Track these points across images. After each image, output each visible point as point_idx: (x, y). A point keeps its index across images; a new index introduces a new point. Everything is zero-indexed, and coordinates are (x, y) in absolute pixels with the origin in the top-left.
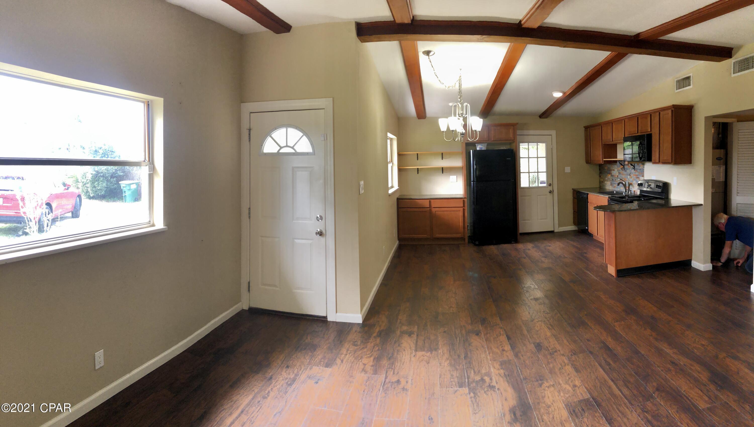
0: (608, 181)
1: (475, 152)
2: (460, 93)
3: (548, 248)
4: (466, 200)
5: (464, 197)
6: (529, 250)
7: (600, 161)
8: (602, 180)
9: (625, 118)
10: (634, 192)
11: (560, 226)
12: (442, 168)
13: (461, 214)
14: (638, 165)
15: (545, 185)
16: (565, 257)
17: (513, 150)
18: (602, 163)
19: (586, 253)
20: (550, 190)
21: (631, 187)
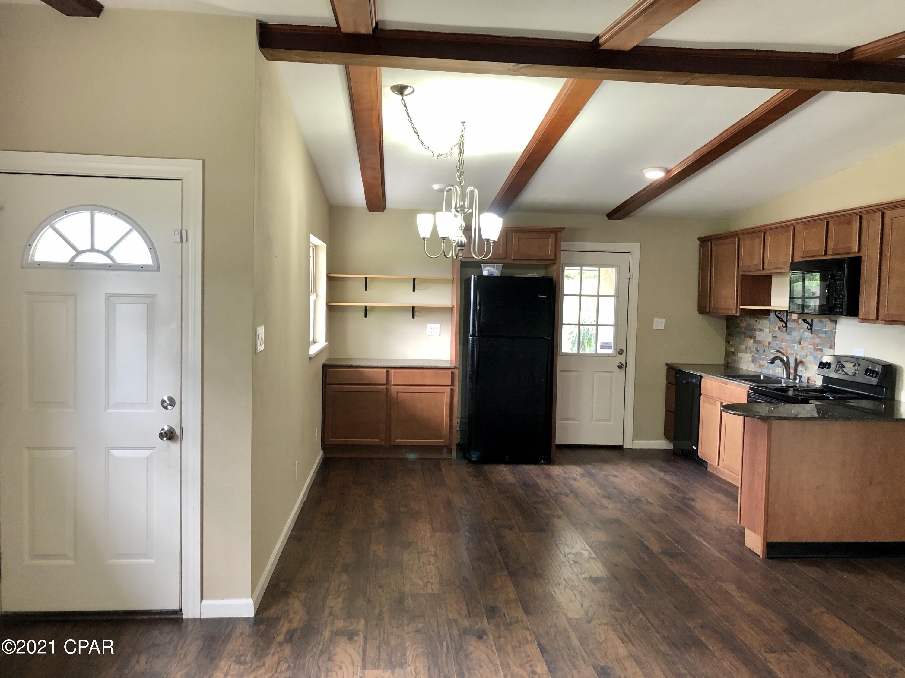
0: (747, 353)
1: (480, 278)
2: (459, 167)
3: (613, 479)
4: (456, 372)
5: (454, 365)
6: (575, 480)
7: (732, 310)
8: (733, 350)
9: (798, 223)
10: (808, 379)
11: (635, 437)
12: (413, 308)
13: (446, 399)
14: (821, 322)
15: (610, 351)
16: (648, 502)
17: (552, 278)
18: (736, 313)
19: (693, 500)
20: (621, 363)
21: (800, 368)
